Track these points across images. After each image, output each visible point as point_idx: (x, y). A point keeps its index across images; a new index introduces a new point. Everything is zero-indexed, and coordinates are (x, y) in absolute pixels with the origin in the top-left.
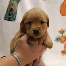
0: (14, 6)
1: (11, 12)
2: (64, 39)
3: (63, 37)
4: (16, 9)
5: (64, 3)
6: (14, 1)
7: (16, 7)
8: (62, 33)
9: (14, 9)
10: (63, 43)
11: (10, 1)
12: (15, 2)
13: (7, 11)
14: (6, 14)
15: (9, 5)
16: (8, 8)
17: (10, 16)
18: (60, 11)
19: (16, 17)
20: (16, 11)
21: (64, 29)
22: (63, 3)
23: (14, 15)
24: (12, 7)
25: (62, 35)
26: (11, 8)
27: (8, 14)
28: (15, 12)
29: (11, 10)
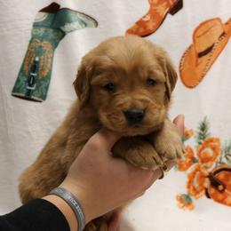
0: (42, 57)
1: (35, 75)
2: (188, 160)
4: (49, 66)
5: (193, 48)
6: (42, 41)
7: (50, 60)
9: (41, 64)
10: (185, 169)
11: (31, 42)
12: (46, 45)
13: (22, 70)
15: (28, 51)
16: (24, 61)
17: (30, 86)
19: (47, 88)
20: (47, 71)
22: (190, 48)
23: (42, 82)
24: (37, 59)
26: (35, 62)
27: (26, 79)
28: (45, 74)
29: (35, 67)
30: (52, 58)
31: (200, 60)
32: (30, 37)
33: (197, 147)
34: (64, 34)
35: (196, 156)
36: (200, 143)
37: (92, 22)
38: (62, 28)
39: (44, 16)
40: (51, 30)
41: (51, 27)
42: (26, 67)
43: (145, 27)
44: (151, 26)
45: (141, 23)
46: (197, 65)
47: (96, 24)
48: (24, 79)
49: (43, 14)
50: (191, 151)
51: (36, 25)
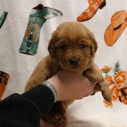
0: (34, 32)
1: (31, 41)
2: (110, 82)
3: (107, 78)
4: (38, 36)
6: (34, 24)
7: (38, 34)
8: (106, 73)
9: (34, 36)
11: (28, 25)
12: (36, 26)
13: (24, 39)
14: (22, 44)
15: (27, 29)
16: (25, 34)
17: (29, 47)
18: (105, 37)
19: (37, 48)
20: (37, 39)
21: (109, 67)
22: (110, 26)
23: (34, 45)
24: (32, 33)
25: (107, 76)
26: (31, 35)
27: (26, 44)
28: (36, 41)
29: (30, 38)
30: (39, 33)
31: (115, 32)
32: (28, 22)
33: (114, 76)
34: (45, 20)
35: (113, 80)
36: (115, 74)
37: (60, 14)
38: (44, 17)
39: (35, 11)
40: (39, 18)
41: (38, 17)
42: (26, 37)
43: (87, 15)
44: (90, 15)
45: (84, 13)
46: (113, 34)
47: (62, 14)
48: (25, 44)
49: (35, 10)
50: (111, 78)
51: (31, 16)
